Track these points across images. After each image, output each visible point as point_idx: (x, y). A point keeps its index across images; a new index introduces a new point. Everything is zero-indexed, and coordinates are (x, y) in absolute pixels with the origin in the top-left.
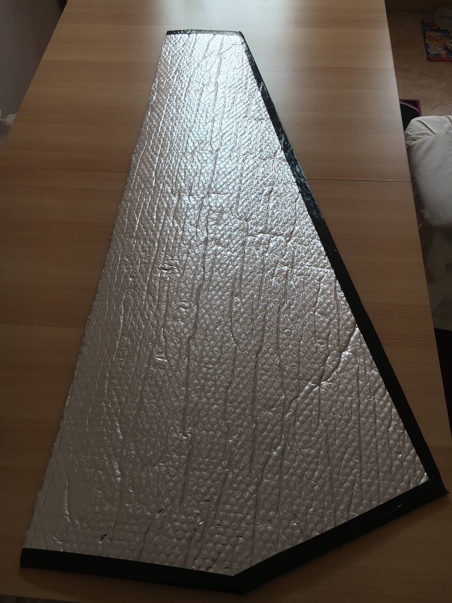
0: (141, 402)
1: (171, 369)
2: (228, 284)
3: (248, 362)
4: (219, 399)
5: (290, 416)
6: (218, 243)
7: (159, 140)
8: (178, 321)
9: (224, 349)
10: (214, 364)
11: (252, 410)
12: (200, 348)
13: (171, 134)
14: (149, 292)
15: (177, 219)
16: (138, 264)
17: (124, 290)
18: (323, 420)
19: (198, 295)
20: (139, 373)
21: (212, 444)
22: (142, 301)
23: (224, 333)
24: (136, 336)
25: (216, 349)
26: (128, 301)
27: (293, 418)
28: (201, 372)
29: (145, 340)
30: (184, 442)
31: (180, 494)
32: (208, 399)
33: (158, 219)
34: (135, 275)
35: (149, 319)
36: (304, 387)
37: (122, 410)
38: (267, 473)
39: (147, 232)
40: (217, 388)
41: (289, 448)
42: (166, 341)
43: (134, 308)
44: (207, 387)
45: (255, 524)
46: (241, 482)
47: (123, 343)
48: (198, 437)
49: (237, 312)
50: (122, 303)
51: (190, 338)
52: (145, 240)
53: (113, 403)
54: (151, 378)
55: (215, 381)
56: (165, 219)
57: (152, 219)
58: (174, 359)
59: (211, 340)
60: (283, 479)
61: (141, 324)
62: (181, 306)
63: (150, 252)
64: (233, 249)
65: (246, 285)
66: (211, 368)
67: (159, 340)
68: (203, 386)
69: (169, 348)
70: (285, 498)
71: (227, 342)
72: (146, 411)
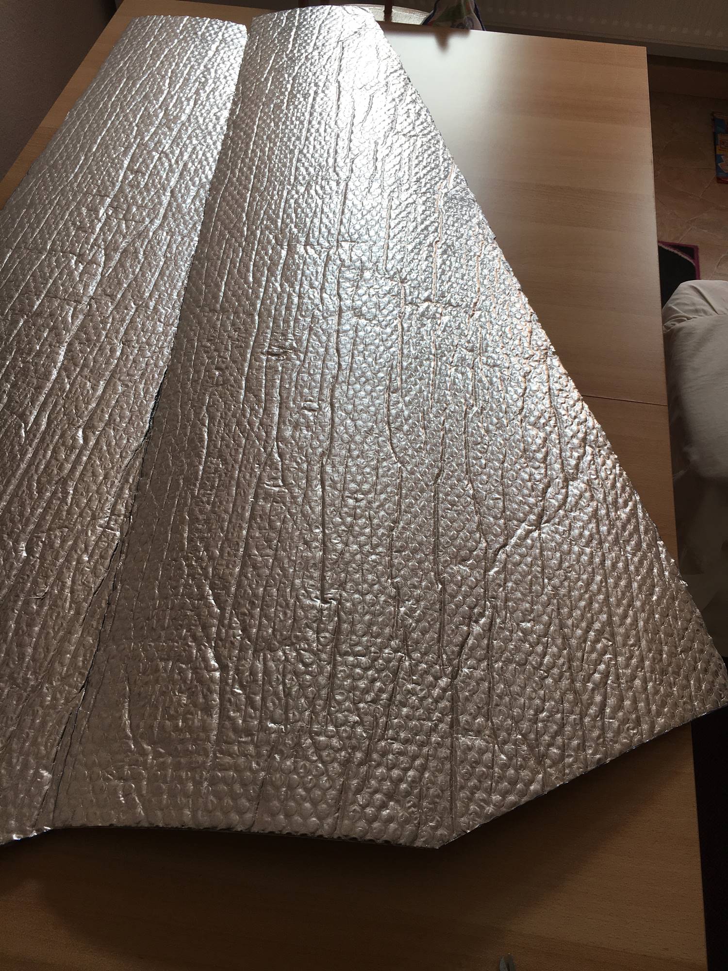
0: (247, 553)
1: (296, 503)
2: (381, 375)
3: (422, 491)
4: (377, 546)
5: (497, 573)
6: (360, 315)
7: (250, 169)
8: (301, 430)
9: (380, 470)
10: (365, 493)
11: (436, 562)
12: (341, 469)
13: (270, 159)
14: (248, 389)
15: (287, 281)
16: (227, 350)
17: (206, 390)
18: (550, 579)
19: (333, 391)
20: (239, 511)
21: (373, 614)
22: (237, 402)
23: (379, 446)
24: (231, 455)
25: (368, 470)
26: (214, 404)
27: (502, 576)
28: (346, 506)
29: (248, 461)
30: (326, 612)
31: (324, 692)
32: (361, 546)
33: (257, 281)
34: (223, 366)
35: (252, 429)
36: (515, 531)
37: (214, 569)
38: (467, 659)
39: (238, 301)
40: (374, 529)
41: (498, 621)
42: (282, 461)
43: (226, 414)
44: (357, 528)
45: (452, 738)
46: (426, 672)
47: (210, 467)
48: (348, 604)
49: (398, 416)
50: (205, 408)
51: (323, 455)
52: (236, 313)
53: (199, 559)
54: (261, 517)
55: (370, 518)
56: (267, 281)
57: (246, 281)
58: (299, 487)
59: (358, 457)
60: (493, 667)
61: (239, 436)
62: (305, 408)
63: (246, 330)
64: (384, 323)
65: (410, 377)
66: (362, 499)
67: (272, 460)
68: (352, 526)
69: (289, 470)
70: (500, 697)
71: (384, 460)
72: (255, 567)
